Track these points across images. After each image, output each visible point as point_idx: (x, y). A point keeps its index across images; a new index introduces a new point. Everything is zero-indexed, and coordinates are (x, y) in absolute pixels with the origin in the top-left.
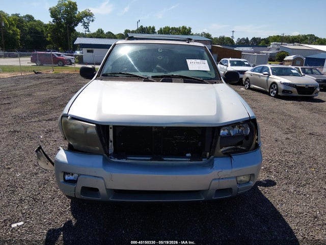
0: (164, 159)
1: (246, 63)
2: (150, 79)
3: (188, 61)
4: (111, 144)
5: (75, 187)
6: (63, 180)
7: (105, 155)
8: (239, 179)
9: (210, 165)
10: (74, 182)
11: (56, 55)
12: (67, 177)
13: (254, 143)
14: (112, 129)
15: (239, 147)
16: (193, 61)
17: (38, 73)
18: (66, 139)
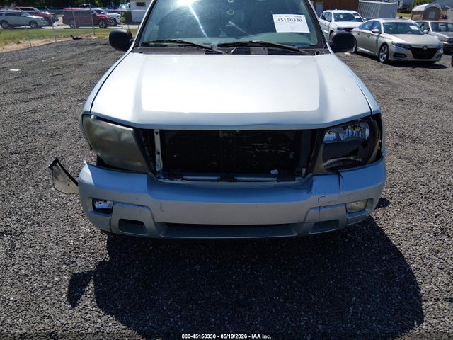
0: (238, 178)
1: (356, 17)
2: (215, 49)
3: (276, 17)
4: (158, 157)
5: (110, 220)
6: (92, 210)
7: (150, 173)
8: (349, 206)
9: (308, 186)
10: (107, 211)
11: (95, 12)
12: (98, 205)
13: (375, 151)
14: (158, 135)
15: (352, 158)
16: (283, 16)
17: (77, 38)
18: (91, 149)
